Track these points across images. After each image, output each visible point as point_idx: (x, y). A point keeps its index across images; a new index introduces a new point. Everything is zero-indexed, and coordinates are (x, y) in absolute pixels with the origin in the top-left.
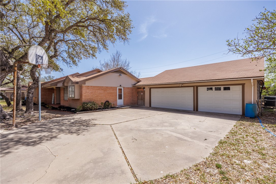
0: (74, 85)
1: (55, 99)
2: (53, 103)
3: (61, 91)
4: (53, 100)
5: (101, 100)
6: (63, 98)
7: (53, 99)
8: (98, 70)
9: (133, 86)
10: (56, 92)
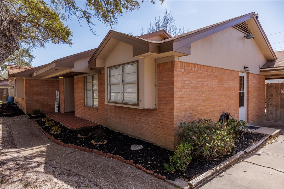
0: (137, 62)
1: (62, 102)
2: (56, 110)
3: (76, 85)
4: (57, 105)
5: (213, 111)
6: (82, 102)
7: (57, 102)
8: (162, 33)
9: (261, 71)
10: (63, 86)
